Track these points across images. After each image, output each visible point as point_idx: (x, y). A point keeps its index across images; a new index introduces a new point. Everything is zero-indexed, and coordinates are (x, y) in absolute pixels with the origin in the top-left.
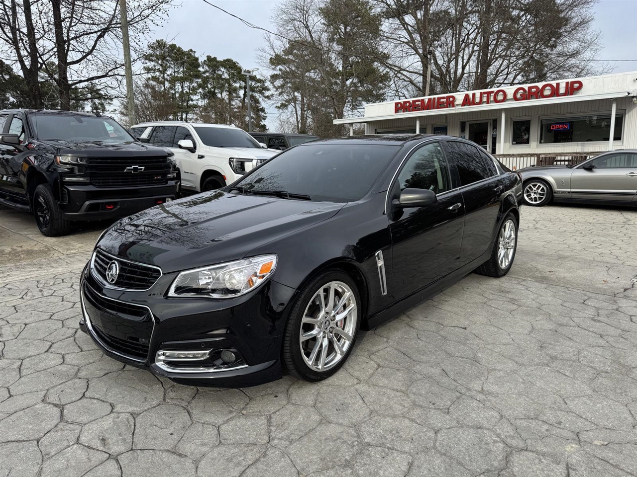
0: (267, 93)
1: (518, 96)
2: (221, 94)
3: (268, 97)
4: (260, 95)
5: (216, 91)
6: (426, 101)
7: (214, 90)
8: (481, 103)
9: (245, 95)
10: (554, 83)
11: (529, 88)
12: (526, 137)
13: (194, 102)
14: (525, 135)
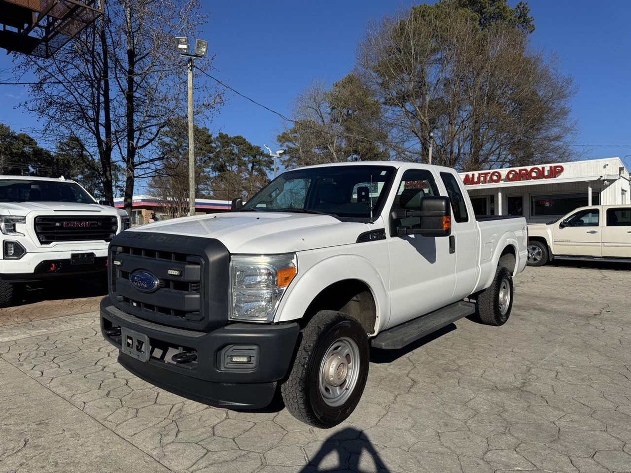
2: (231, 167)
5: (227, 164)
7: (225, 163)
9: (252, 167)
10: (540, 167)
11: (519, 170)
12: (519, 210)
13: (205, 174)
14: (519, 208)
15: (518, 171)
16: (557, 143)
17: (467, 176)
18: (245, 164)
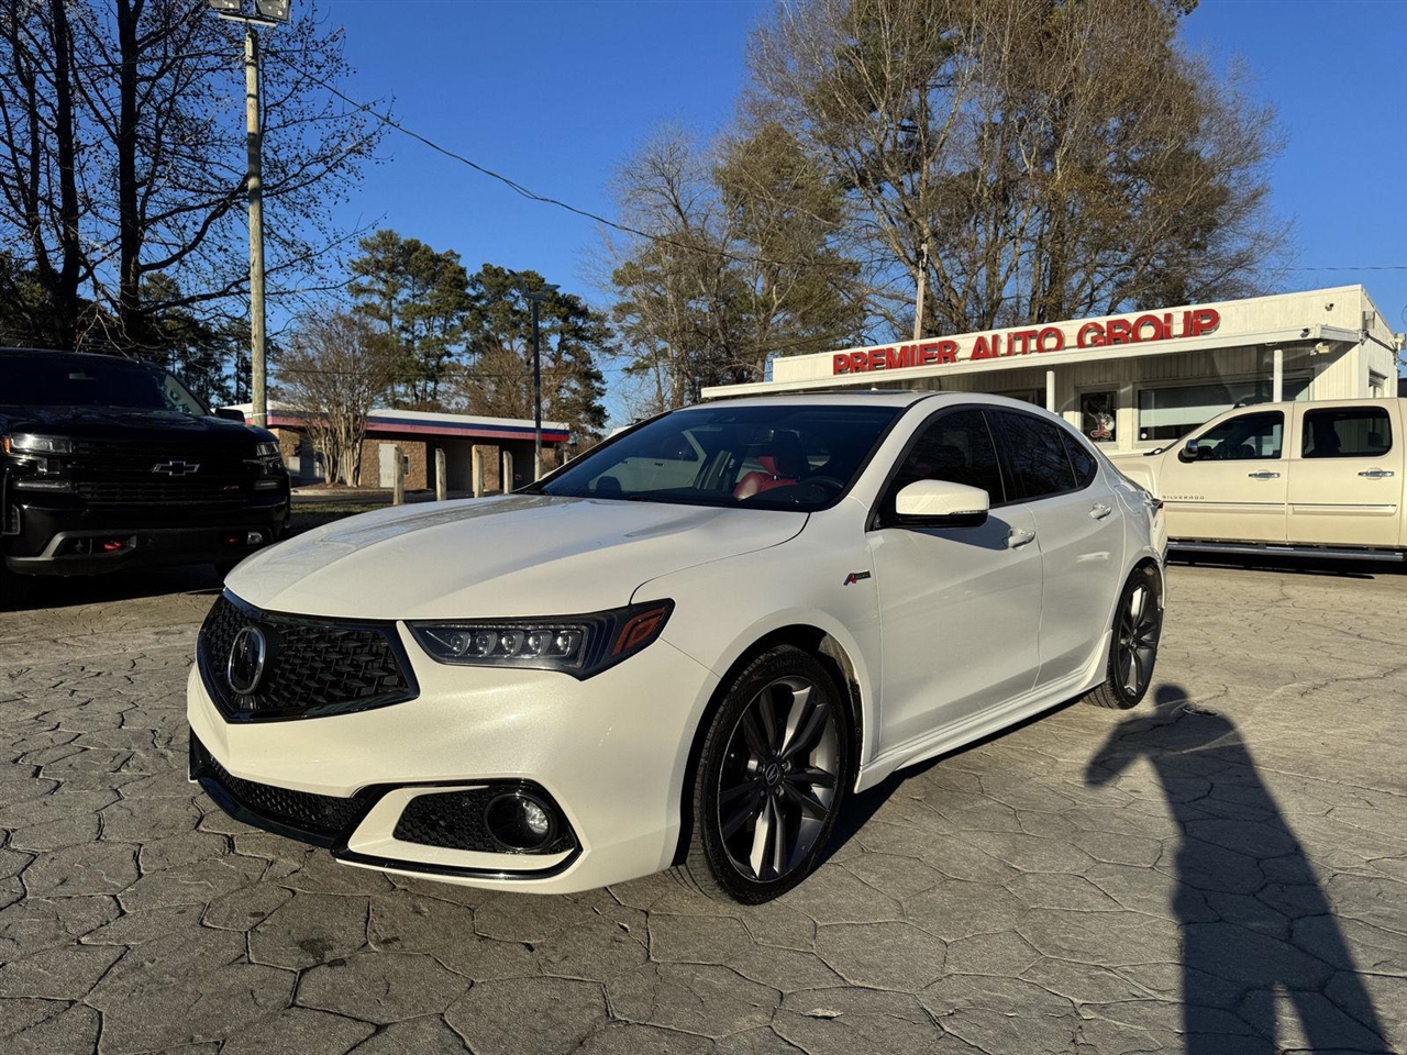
0: (608, 343)
1: (1088, 339)
2: (511, 343)
3: (610, 350)
4: (594, 347)
5: (501, 336)
6: (898, 350)
7: (497, 334)
8: (1010, 352)
9: (563, 346)
10: (1159, 314)
11: (1108, 323)
13: (453, 359)
14: (1108, 422)
15: (1104, 326)
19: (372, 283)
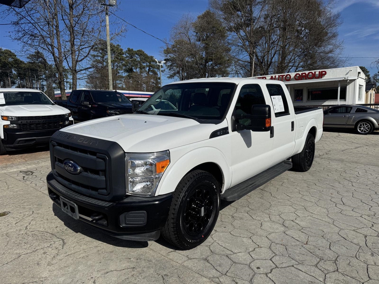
1: (297, 78)
2: (136, 70)
4: (158, 70)
5: (133, 68)
7: (132, 67)
9: (149, 70)
10: (313, 71)
12: (301, 97)
13: (120, 74)
15: (301, 74)
16: (330, 55)
17: (272, 77)
18: (144, 68)
19: (98, 54)
